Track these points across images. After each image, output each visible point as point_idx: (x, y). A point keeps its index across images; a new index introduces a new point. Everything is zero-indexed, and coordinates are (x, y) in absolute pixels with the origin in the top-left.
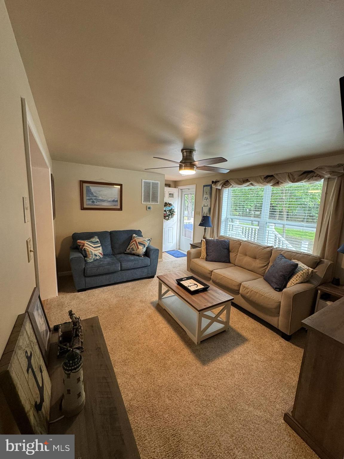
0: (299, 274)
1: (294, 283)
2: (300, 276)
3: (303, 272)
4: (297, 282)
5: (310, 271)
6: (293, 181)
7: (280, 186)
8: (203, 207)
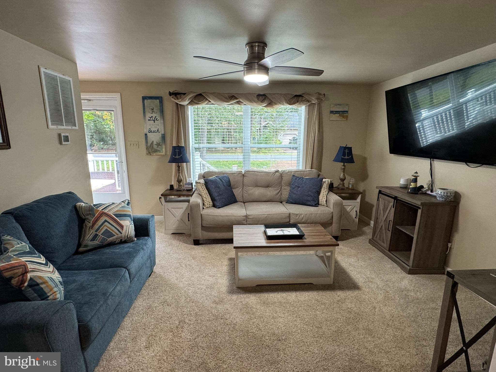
0: (324, 186)
1: (325, 195)
2: (326, 187)
3: (326, 184)
4: (327, 193)
5: (329, 181)
6: (289, 103)
7: (274, 107)
8: (148, 134)
